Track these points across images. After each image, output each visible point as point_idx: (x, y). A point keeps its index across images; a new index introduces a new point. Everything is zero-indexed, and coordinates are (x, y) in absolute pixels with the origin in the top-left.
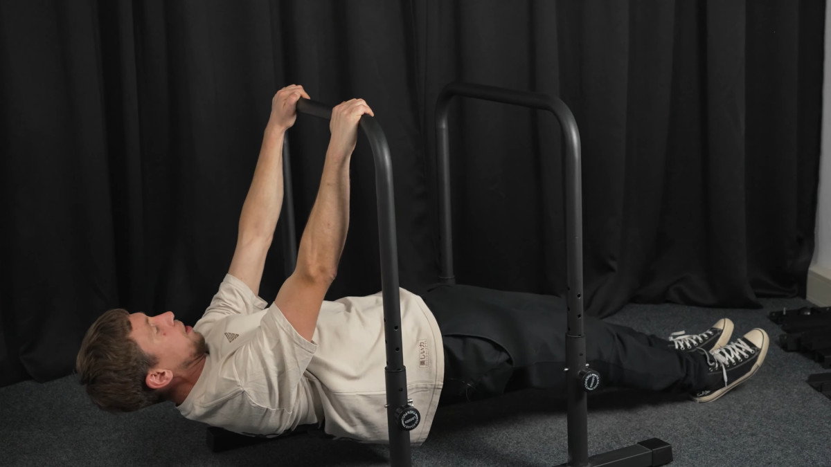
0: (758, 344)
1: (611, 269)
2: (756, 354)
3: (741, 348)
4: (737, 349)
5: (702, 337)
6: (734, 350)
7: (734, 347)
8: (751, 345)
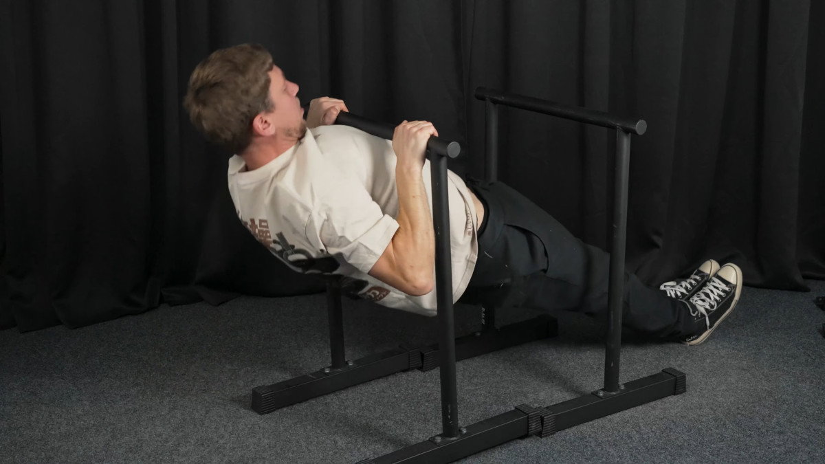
0: (732, 280)
1: (656, 246)
2: (733, 291)
3: (717, 288)
4: (715, 290)
5: (691, 284)
6: (712, 291)
7: (712, 288)
8: (727, 283)
